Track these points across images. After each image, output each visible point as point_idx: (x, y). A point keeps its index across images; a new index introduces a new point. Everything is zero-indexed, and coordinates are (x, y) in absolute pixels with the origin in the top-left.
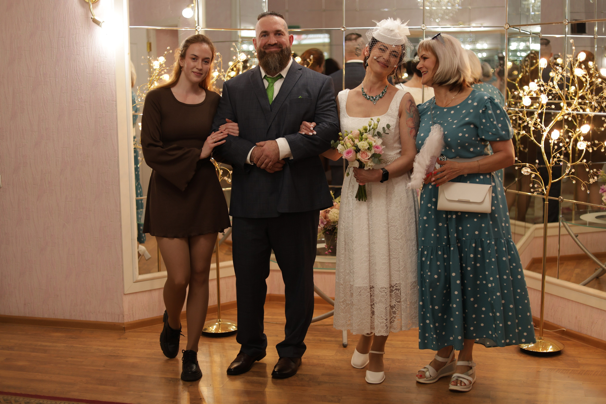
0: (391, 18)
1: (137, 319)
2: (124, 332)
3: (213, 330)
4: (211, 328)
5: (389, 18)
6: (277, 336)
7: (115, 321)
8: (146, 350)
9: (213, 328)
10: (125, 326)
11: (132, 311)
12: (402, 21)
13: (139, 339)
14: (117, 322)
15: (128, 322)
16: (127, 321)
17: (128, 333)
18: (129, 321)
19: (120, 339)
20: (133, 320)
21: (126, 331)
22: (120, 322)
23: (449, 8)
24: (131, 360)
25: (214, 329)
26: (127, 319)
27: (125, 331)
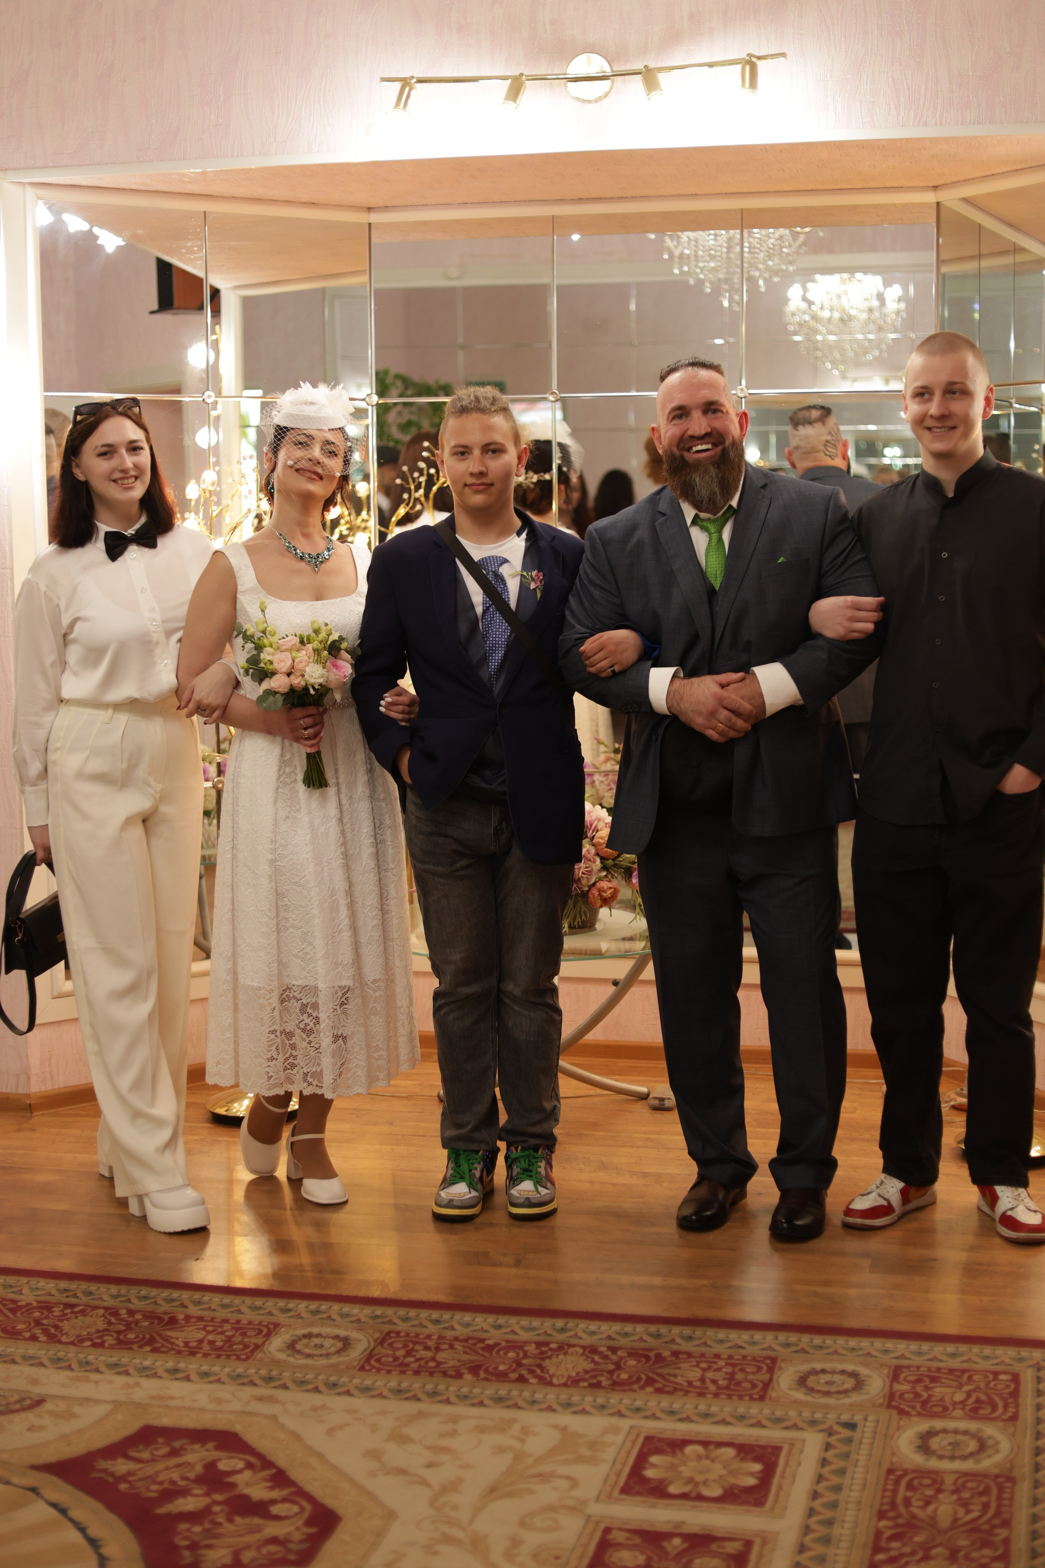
0: (304, 382)
1: (61, 1086)
2: (29, 1115)
3: (242, 1109)
4: (236, 1105)
5: (301, 383)
6: (391, 1124)
7: (9, 1091)
8: (77, 1155)
9: (241, 1106)
10: (32, 1102)
11: (50, 1065)
12: (329, 384)
13: (65, 1131)
14: (13, 1091)
15: (40, 1092)
16: (38, 1090)
17: (38, 1117)
18: (43, 1089)
19: (18, 1131)
20: (51, 1088)
21: (34, 1114)
22: (20, 1091)
23: (871, 337)
24: (41, 1178)
25: (244, 1107)
26: (38, 1086)
27: (31, 1112)
